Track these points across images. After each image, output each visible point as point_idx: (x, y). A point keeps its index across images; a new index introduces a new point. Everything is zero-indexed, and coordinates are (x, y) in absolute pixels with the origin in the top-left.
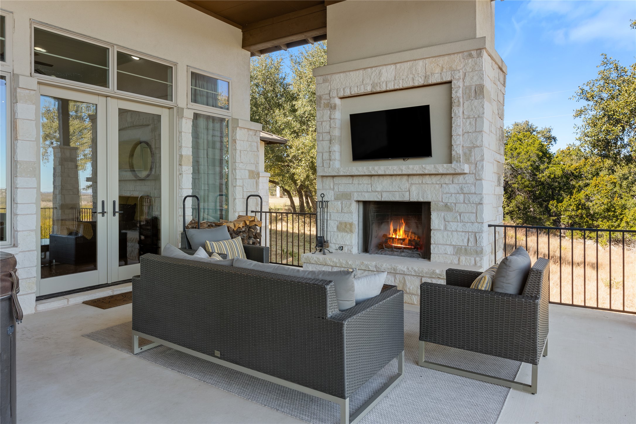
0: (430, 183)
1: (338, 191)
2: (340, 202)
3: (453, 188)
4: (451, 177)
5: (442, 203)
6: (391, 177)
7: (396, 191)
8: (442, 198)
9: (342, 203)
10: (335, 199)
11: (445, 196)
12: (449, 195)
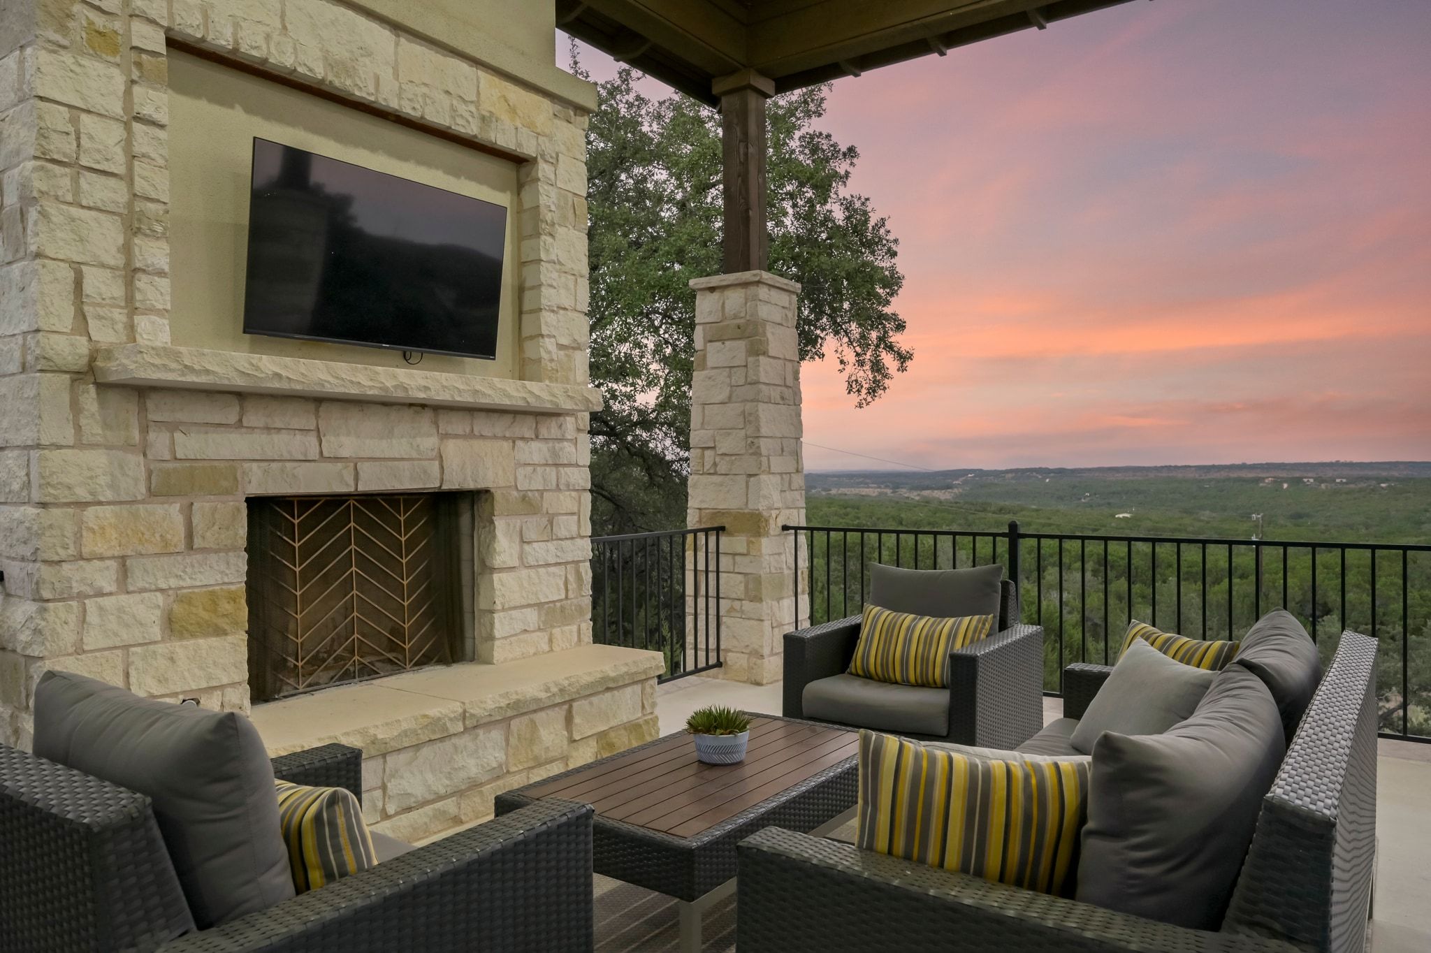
0: (489, 435)
1: (167, 456)
2: (178, 506)
3: (535, 451)
4: (530, 421)
5: (515, 493)
6: (385, 409)
7: (403, 459)
8: (516, 478)
9: (188, 511)
10: (152, 493)
11: (521, 472)
12: (530, 469)
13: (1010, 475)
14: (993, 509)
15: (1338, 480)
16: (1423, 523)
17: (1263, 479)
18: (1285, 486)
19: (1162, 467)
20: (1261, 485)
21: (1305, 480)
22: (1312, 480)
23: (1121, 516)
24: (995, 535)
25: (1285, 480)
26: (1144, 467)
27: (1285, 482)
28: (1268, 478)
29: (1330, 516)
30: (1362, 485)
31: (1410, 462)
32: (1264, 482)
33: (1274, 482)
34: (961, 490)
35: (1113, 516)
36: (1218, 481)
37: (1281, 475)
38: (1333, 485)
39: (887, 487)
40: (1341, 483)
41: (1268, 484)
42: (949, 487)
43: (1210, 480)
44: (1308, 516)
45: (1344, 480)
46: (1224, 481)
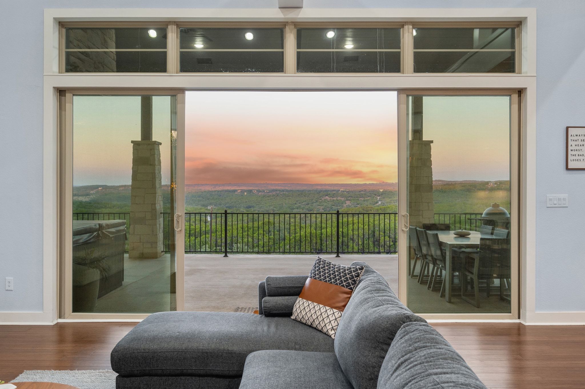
16: (294, 209)
18: (246, 193)
20: (236, 193)
21: (253, 191)
22: (256, 191)
24: (221, 213)
25: (246, 191)
27: (246, 192)
28: (239, 190)
29: (261, 207)
30: (274, 193)
32: (237, 192)
33: (241, 192)
34: (94, 196)
36: (218, 191)
37: (244, 189)
38: (264, 193)
40: (267, 192)
41: (239, 192)
42: (88, 195)
43: (215, 191)
44: (253, 207)
45: (268, 191)
46: (221, 191)
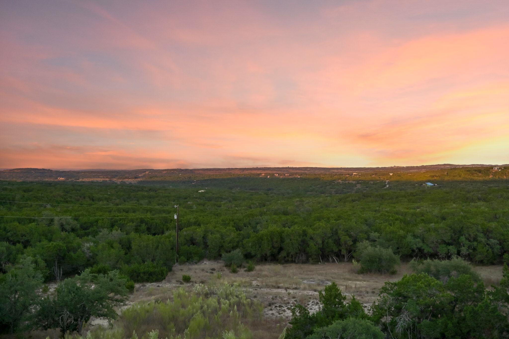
13: (165, 172)
14: (146, 189)
15: (286, 175)
17: (261, 174)
19: (226, 169)
23: (200, 191)
26: (220, 169)
27: (269, 175)
31: (311, 167)
35: (197, 191)
39: (107, 178)
45: (288, 175)
